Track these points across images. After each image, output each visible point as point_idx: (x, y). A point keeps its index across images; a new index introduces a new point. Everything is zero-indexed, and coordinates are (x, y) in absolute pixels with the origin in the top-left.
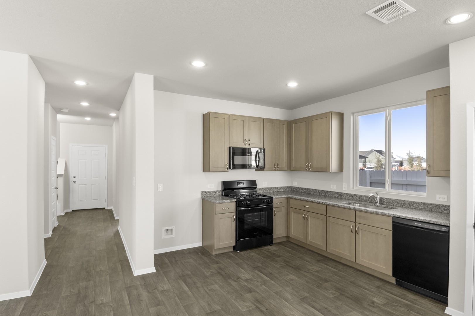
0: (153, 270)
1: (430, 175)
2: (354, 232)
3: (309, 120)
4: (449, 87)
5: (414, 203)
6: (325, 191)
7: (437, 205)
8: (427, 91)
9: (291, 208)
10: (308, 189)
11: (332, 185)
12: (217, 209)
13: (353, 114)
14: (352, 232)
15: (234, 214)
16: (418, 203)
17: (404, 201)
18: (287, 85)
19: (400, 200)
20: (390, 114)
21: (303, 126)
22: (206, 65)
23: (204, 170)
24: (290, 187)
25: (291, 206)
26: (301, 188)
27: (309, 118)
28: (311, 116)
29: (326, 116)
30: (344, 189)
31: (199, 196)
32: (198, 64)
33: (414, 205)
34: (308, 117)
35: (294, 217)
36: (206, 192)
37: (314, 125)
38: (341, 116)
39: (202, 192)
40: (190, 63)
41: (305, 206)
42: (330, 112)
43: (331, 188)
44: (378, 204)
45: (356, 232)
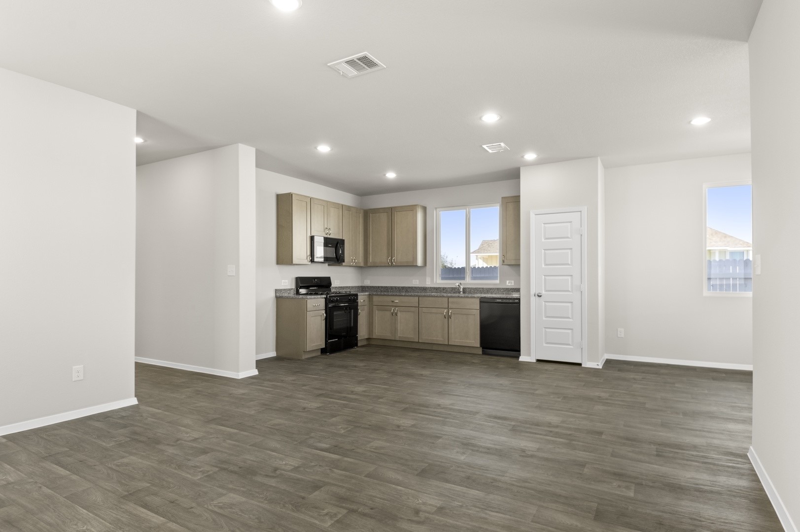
0: (255, 372)
1: (505, 264)
2: (447, 317)
3: (391, 211)
4: (519, 196)
5: (491, 289)
6: (406, 287)
7: (507, 289)
8: (502, 198)
9: (374, 307)
10: (385, 287)
11: (414, 281)
12: (308, 306)
13: (436, 208)
14: (445, 318)
15: (324, 312)
16: (493, 288)
17: (483, 288)
18: (385, 175)
19: (480, 288)
20: (469, 212)
21: (384, 217)
22: (332, 150)
23: (279, 262)
24: (362, 287)
25: (374, 304)
26: (376, 287)
27: (392, 208)
28: (395, 208)
29: (412, 208)
30: (427, 283)
31: (272, 295)
32: (324, 149)
33: (491, 291)
34: (390, 208)
35: (377, 315)
36: (281, 290)
37: (398, 217)
38: (425, 209)
39: (276, 291)
40: (316, 148)
41: (392, 301)
42: (416, 205)
43: (413, 283)
44: (462, 293)
45: (450, 317)
